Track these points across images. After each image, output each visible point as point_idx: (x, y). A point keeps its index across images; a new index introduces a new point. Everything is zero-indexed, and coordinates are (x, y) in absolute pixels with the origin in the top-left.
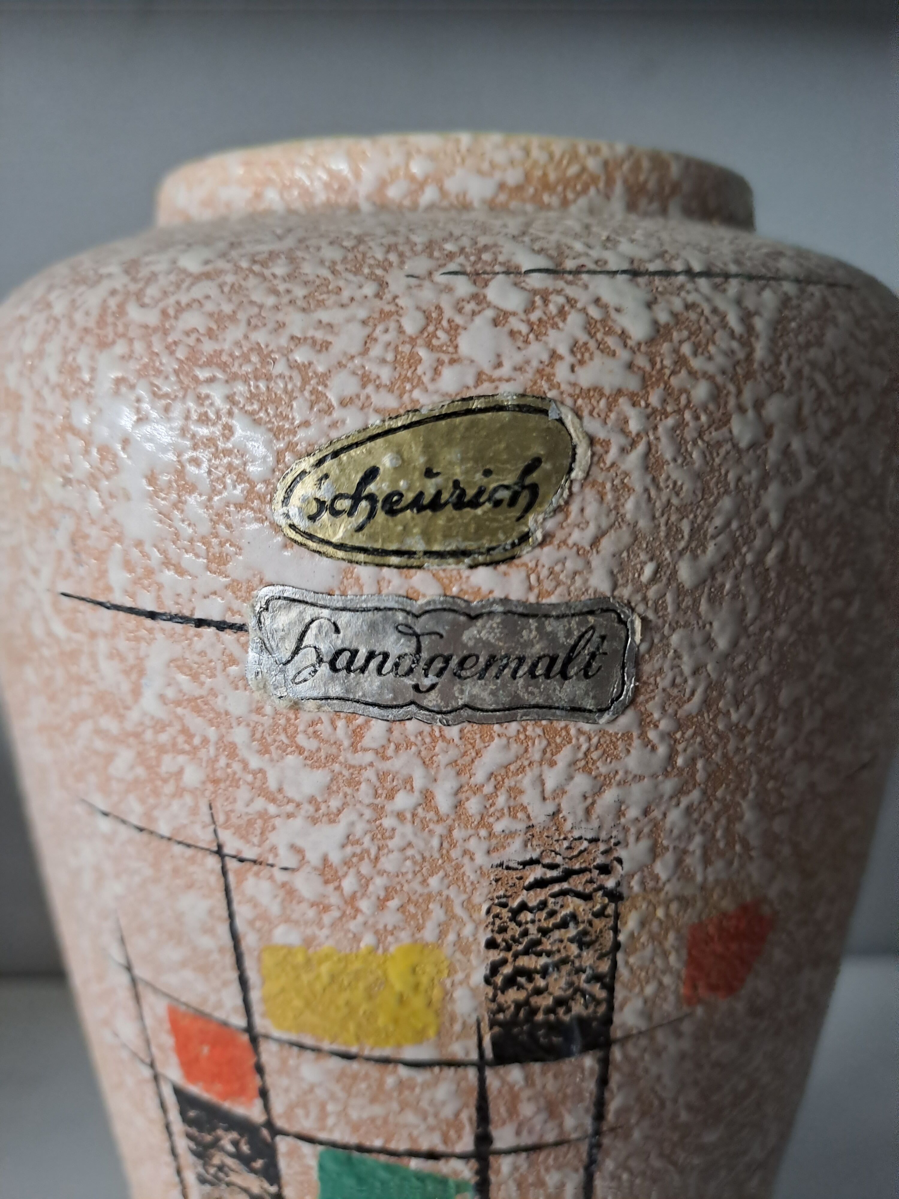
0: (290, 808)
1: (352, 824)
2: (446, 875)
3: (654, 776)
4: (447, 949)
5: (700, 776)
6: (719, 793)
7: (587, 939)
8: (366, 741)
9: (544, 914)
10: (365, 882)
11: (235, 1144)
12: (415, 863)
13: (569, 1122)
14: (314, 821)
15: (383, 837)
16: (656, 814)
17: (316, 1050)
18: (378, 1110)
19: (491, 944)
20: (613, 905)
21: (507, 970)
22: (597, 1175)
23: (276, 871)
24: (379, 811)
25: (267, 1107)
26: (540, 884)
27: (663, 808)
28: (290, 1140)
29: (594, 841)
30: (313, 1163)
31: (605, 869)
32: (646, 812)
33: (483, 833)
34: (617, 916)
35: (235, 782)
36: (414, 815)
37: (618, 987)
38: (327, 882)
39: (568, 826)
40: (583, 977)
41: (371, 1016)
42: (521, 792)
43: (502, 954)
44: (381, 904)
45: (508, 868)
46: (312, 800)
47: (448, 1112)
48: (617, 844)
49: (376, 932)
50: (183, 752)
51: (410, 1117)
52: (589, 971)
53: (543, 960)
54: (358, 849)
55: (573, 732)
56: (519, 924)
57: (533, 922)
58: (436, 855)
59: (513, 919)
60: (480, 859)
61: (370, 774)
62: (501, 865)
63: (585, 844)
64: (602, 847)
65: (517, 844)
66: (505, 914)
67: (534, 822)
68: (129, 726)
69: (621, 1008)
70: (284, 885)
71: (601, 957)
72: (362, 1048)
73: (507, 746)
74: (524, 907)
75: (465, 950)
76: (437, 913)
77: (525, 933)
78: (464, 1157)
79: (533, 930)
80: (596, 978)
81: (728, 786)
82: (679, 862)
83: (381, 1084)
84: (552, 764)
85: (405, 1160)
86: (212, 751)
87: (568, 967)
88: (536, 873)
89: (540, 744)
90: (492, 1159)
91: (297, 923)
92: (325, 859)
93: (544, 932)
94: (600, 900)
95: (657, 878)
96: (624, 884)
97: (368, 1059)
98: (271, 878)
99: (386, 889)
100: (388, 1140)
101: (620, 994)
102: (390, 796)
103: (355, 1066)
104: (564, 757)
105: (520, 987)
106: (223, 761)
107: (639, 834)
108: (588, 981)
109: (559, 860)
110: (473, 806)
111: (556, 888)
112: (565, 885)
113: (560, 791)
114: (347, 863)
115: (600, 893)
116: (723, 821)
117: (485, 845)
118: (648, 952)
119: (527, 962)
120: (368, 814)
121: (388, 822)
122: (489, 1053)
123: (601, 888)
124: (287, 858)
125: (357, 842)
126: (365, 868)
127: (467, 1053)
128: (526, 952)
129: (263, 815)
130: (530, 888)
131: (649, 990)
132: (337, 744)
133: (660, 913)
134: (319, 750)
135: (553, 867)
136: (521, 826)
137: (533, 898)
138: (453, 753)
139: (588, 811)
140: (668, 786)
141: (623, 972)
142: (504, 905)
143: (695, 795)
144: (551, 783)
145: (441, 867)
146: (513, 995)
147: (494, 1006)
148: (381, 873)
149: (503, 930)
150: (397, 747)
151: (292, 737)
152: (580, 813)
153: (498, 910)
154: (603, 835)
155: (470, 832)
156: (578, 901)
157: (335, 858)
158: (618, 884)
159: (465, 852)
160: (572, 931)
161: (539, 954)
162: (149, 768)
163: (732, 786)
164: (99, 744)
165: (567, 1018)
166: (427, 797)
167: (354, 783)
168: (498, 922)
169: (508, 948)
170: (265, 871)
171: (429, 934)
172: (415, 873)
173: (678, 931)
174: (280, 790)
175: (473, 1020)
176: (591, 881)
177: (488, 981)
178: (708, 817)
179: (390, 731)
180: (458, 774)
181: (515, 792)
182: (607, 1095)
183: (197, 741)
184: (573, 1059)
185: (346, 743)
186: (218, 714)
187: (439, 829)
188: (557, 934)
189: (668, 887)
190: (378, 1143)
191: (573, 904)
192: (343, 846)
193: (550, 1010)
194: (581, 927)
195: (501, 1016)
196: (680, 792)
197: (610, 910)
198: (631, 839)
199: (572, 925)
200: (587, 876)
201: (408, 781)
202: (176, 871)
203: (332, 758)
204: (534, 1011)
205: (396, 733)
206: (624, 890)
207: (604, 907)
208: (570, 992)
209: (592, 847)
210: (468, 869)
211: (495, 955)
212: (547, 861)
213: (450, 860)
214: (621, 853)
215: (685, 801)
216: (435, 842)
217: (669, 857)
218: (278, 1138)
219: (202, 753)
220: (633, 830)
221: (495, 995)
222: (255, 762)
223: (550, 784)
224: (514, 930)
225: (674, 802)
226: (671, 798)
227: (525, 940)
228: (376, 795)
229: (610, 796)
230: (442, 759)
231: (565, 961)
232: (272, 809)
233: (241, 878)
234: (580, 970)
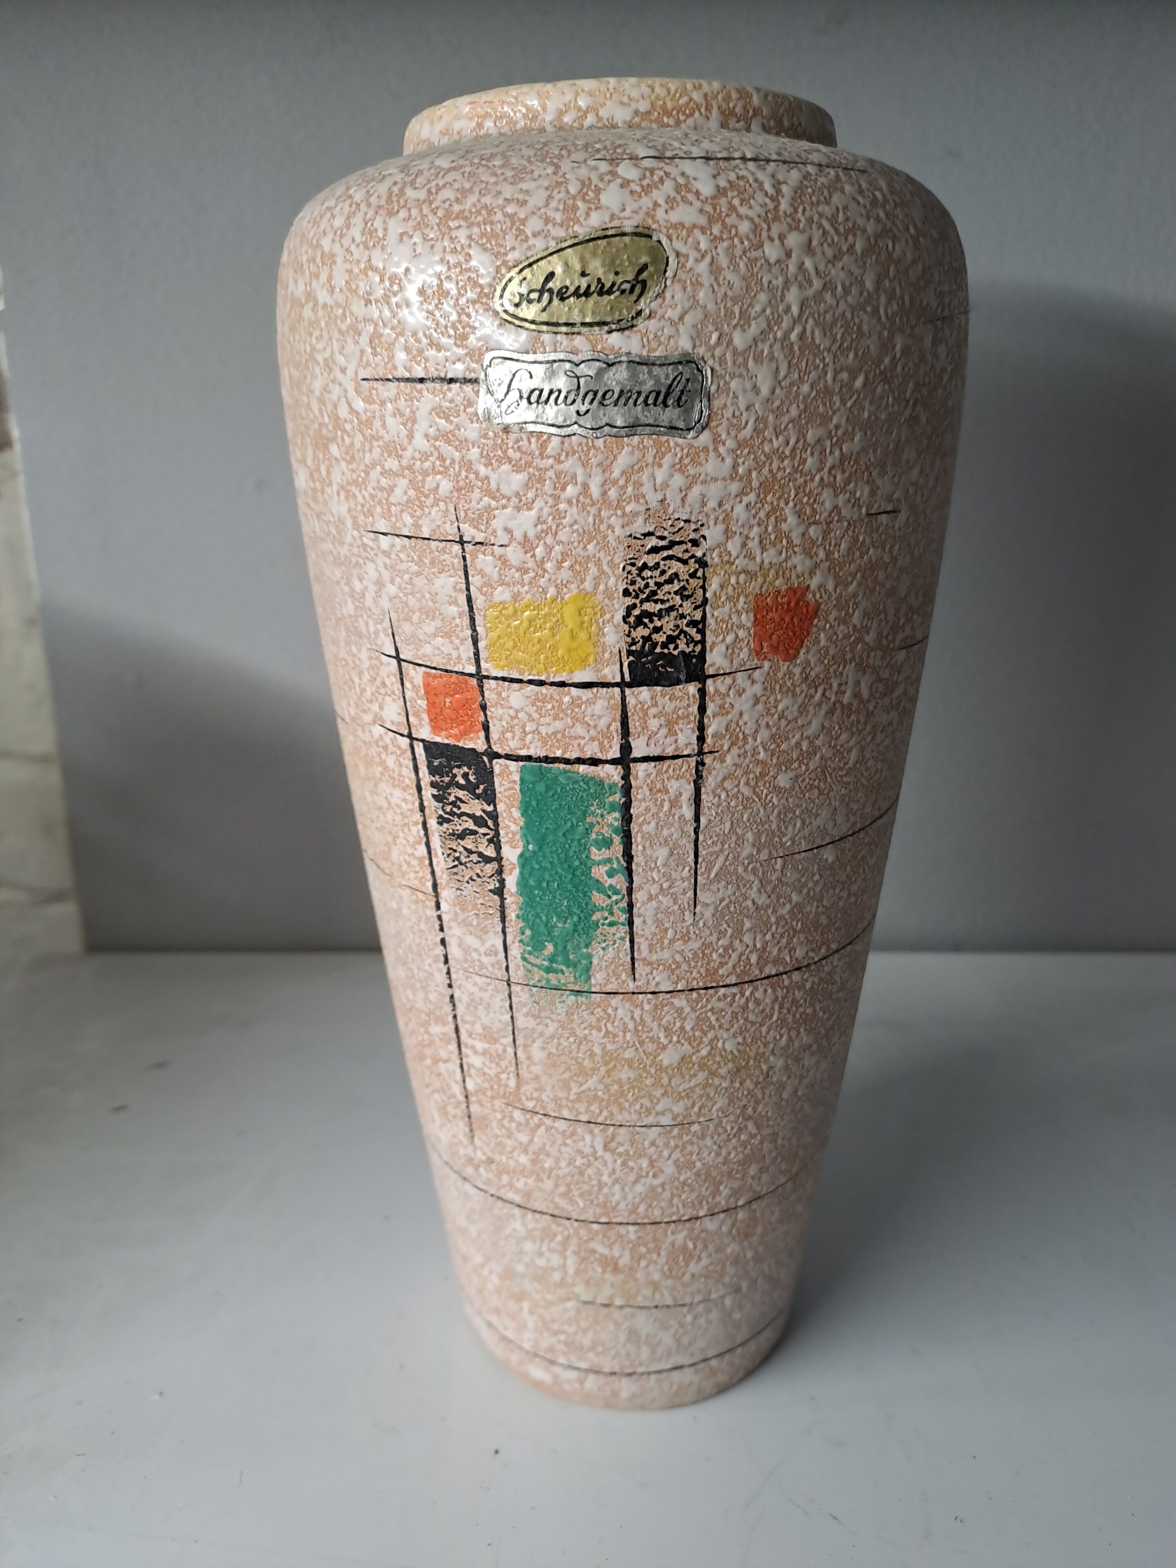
0: (504, 501)
1: (541, 509)
2: (598, 543)
3: (724, 479)
4: (600, 597)
5: (755, 484)
6: (769, 498)
7: (686, 593)
8: (549, 451)
9: (657, 573)
10: (549, 549)
11: (465, 776)
12: (579, 535)
13: (682, 739)
14: (518, 509)
15: (560, 518)
16: (727, 507)
17: (520, 681)
18: (558, 725)
19: (626, 593)
20: (701, 570)
21: (637, 612)
22: (703, 790)
23: (495, 547)
24: (556, 498)
25: (487, 738)
26: (655, 550)
27: (731, 503)
28: (502, 761)
29: (687, 521)
30: (516, 777)
31: (695, 543)
32: (720, 504)
33: (619, 512)
34: (704, 578)
35: (471, 488)
36: (578, 501)
37: (708, 633)
38: (526, 553)
39: (671, 510)
40: (685, 622)
41: (554, 648)
42: (642, 485)
43: (634, 601)
44: (559, 565)
45: (635, 538)
46: (517, 494)
47: (603, 723)
48: (702, 525)
49: (556, 586)
50: (439, 473)
51: (579, 730)
52: (688, 618)
53: (659, 606)
54: (545, 527)
55: (672, 444)
56: (643, 579)
57: (651, 577)
58: (592, 529)
59: (639, 575)
60: (618, 531)
61: (551, 473)
62: (630, 536)
63: (682, 524)
64: (693, 527)
65: (640, 520)
66: (634, 571)
67: (650, 506)
68: (405, 462)
69: (711, 651)
70: (500, 557)
71: (696, 608)
72: (549, 677)
73: (633, 452)
74: (645, 566)
75: (611, 598)
76: (593, 570)
77: (647, 586)
78: (613, 762)
79: (652, 583)
80: (693, 623)
81: (774, 494)
82: (744, 545)
83: (561, 702)
84: (660, 466)
85: (576, 766)
86: (457, 467)
87: (674, 614)
88: (652, 542)
89: (652, 452)
90: (631, 765)
91: (508, 585)
92: (525, 535)
93: (659, 585)
94: (693, 565)
95: (729, 554)
96: (708, 554)
97: (552, 684)
98: (493, 554)
99: (562, 554)
100: (564, 753)
101: (710, 639)
102: (564, 489)
103: (544, 689)
104: (667, 461)
105: (646, 626)
106: (464, 474)
107: (717, 519)
108: (687, 625)
109: (666, 534)
110: (613, 493)
111: (665, 553)
112: (670, 552)
113: (665, 485)
114: (538, 537)
115: (693, 560)
116: (772, 519)
117: (620, 521)
118: (727, 609)
119: (649, 607)
120: (551, 501)
121: (562, 506)
122: (627, 678)
123: (693, 556)
124: (503, 538)
125: (545, 522)
126: (549, 540)
127: (614, 678)
128: (647, 600)
129: (488, 509)
130: (649, 552)
131: (730, 639)
132: (531, 454)
133: (733, 580)
134: (521, 459)
135: (662, 538)
136: (642, 508)
137: (651, 560)
138: (600, 457)
139: (683, 500)
140: (734, 487)
141: (710, 620)
142: (633, 565)
143: (752, 497)
144: (660, 477)
145: (595, 537)
146: (641, 632)
147: (629, 640)
148: (559, 543)
149: (633, 583)
150: (567, 455)
151: (505, 452)
152: (679, 502)
153: (629, 568)
154: (693, 519)
155: (612, 512)
156: (679, 564)
157: (531, 533)
158: (704, 555)
159: (609, 526)
160: (676, 586)
161: (656, 602)
162: (417, 489)
163: (777, 495)
164: (384, 482)
165: (676, 653)
166: (586, 487)
167: (542, 480)
168: (630, 577)
169: (637, 597)
170: (489, 549)
171: (588, 585)
172: (579, 542)
173: (746, 597)
174: (498, 490)
175: (616, 651)
176: (687, 551)
177: (625, 619)
178: (762, 514)
179: (563, 443)
180: (604, 471)
181: (638, 484)
182: (706, 721)
183: (448, 462)
184: (681, 687)
185: (537, 453)
186: (461, 442)
187: (593, 510)
188: (667, 588)
189: (737, 562)
190: (559, 754)
191: (676, 567)
192: (536, 526)
193: (664, 645)
194: (682, 584)
195: (634, 648)
196: (742, 493)
197: (700, 574)
198: (712, 523)
199: (676, 581)
200: (684, 547)
201: (574, 476)
202: (432, 562)
203: (529, 464)
204: (655, 645)
205: (566, 445)
206: (708, 559)
207: (696, 571)
208: (677, 633)
209: (687, 525)
210: (611, 538)
211: (629, 601)
212: (658, 534)
213: (600, 532)
214: (705, 531)
215: (745, 500)
216: (591, 519)
217: (737, 540)
218: (495, 761)
219: (451, 472)
220: (712, 517)
221: (630, 632)
222: (483, 471)
223: (659, 480)
224: (641, 583)
225: (738, 499)
226: (736, 496)
227: (647, 591)
228: (555, 488)
229: (696, 490)
230: (594, 461)
231: (672, 608)
232: (493, 503)
233: (474, 557)
234: (682, 616)
